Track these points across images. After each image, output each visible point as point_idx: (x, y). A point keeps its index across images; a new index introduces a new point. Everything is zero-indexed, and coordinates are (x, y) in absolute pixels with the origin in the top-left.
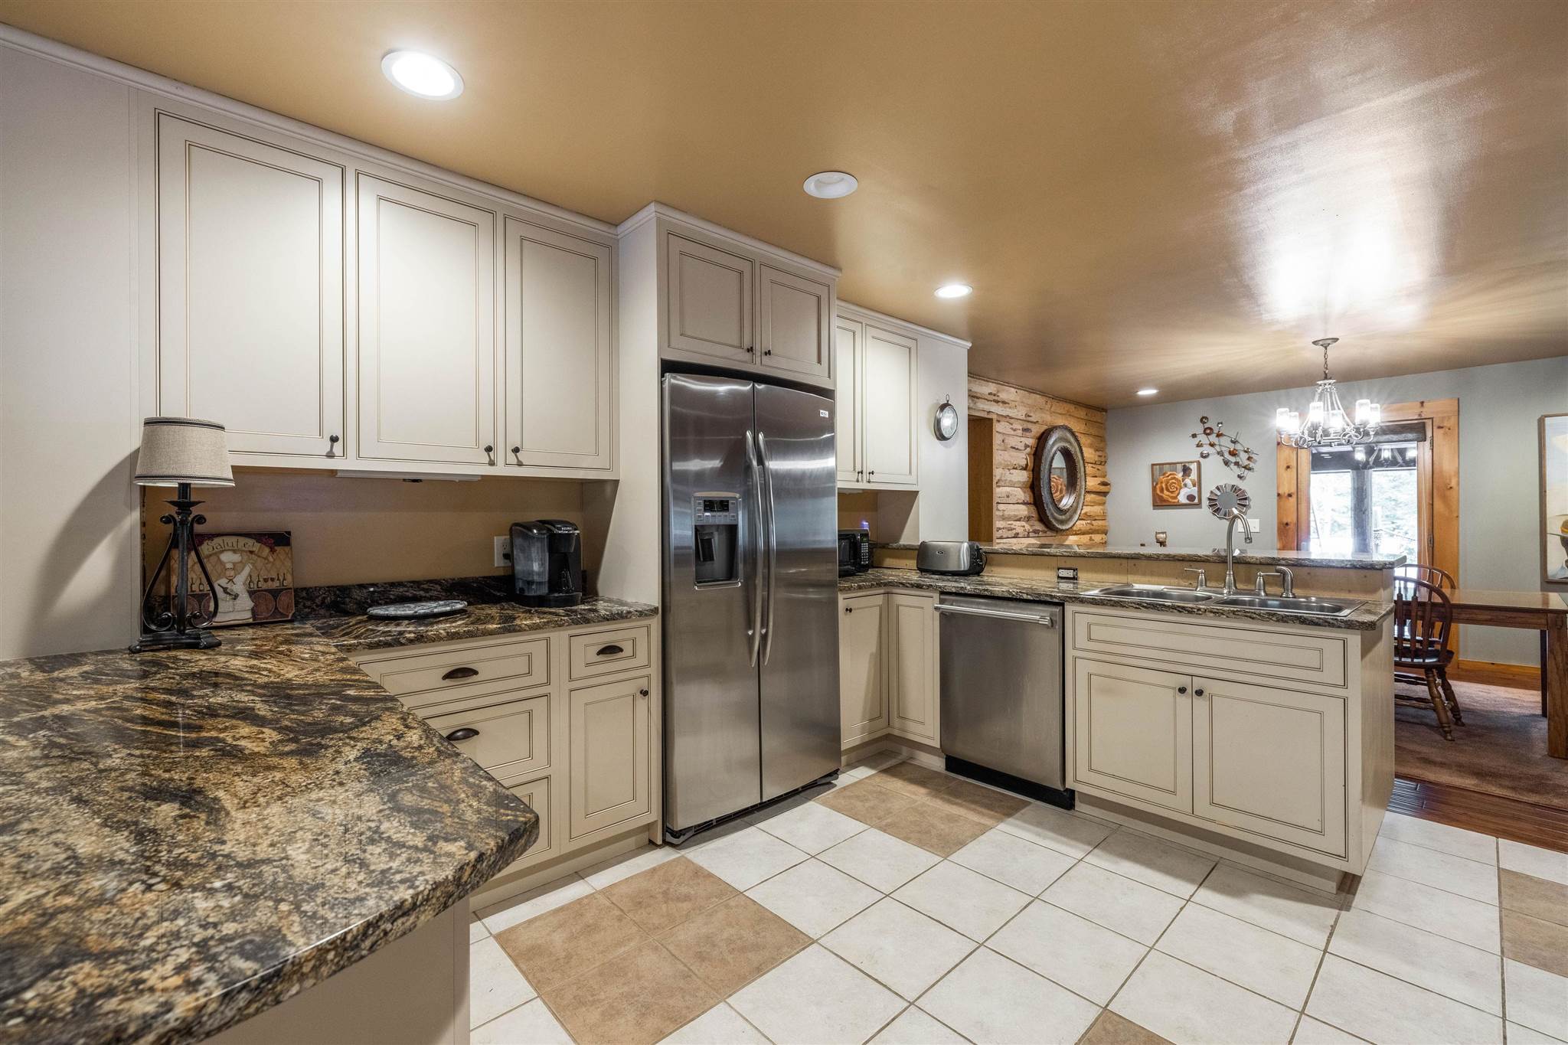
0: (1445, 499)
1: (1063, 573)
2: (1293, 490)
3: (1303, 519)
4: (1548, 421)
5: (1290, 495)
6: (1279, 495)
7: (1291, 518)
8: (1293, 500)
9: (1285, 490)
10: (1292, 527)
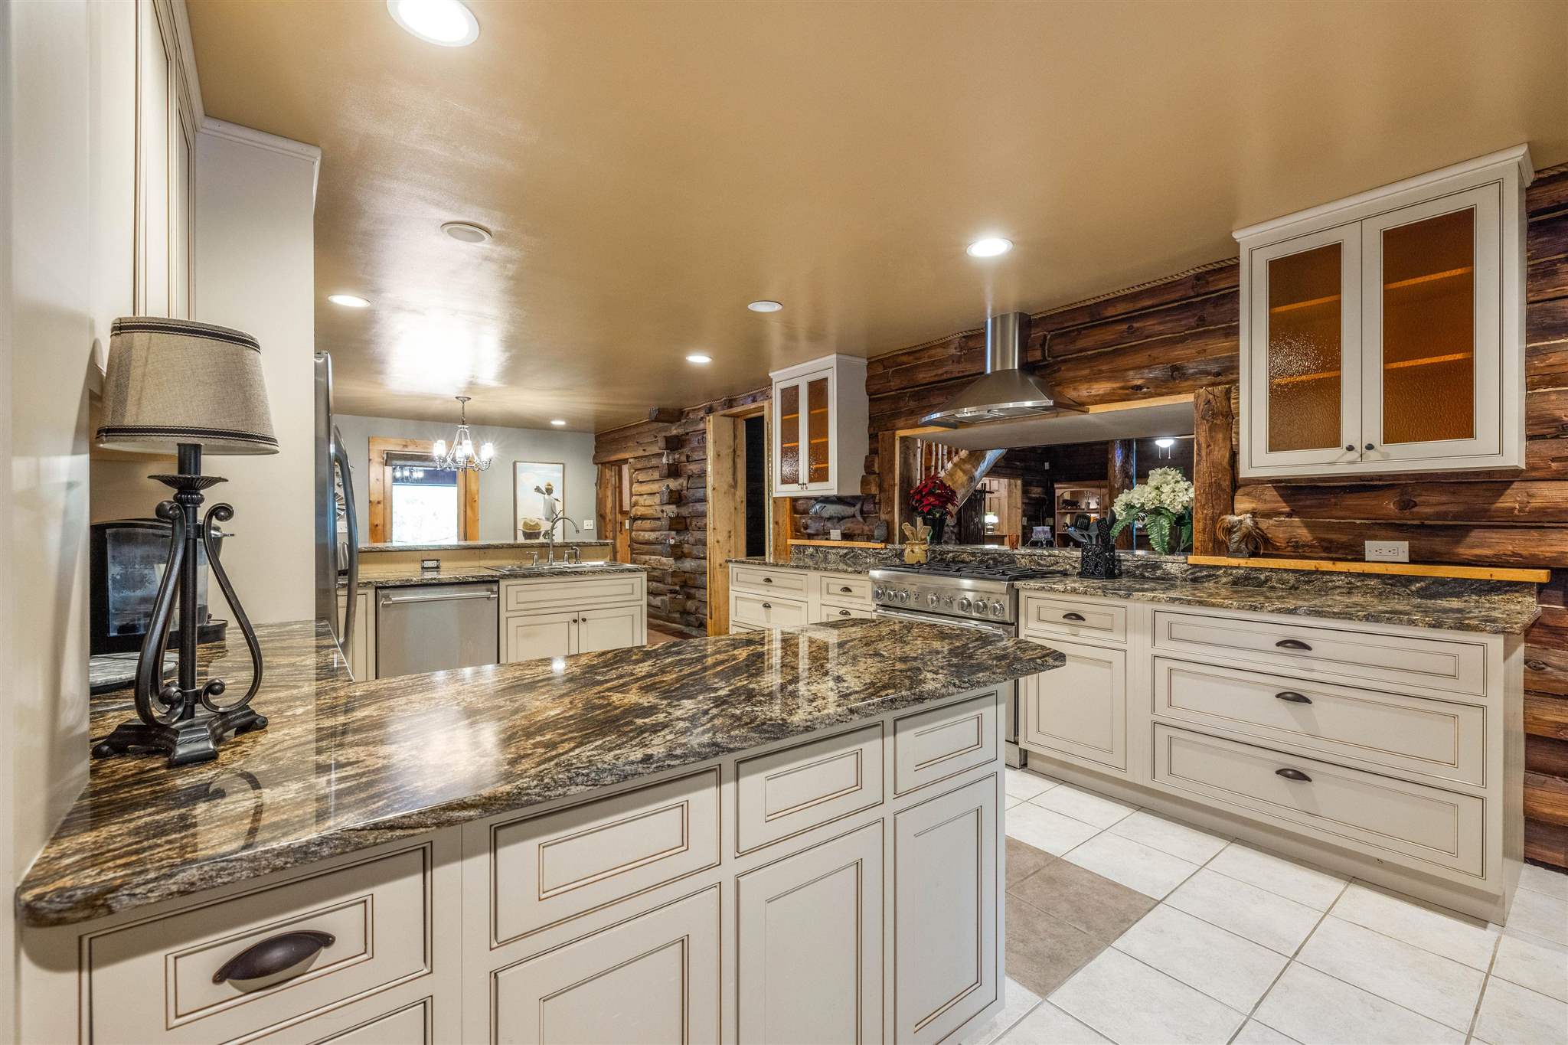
0: (472, 508)
1: (428, 564)
2: (381, 498)
3: (388, 522)
4: (518, 464)
5: (379, 503)
6: (370, 502)
7: (379, 521)
8: (381, 506)
9: (374, 498)
10: (380, 527)
